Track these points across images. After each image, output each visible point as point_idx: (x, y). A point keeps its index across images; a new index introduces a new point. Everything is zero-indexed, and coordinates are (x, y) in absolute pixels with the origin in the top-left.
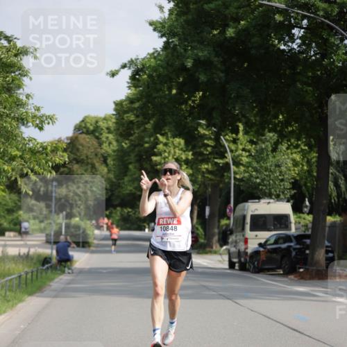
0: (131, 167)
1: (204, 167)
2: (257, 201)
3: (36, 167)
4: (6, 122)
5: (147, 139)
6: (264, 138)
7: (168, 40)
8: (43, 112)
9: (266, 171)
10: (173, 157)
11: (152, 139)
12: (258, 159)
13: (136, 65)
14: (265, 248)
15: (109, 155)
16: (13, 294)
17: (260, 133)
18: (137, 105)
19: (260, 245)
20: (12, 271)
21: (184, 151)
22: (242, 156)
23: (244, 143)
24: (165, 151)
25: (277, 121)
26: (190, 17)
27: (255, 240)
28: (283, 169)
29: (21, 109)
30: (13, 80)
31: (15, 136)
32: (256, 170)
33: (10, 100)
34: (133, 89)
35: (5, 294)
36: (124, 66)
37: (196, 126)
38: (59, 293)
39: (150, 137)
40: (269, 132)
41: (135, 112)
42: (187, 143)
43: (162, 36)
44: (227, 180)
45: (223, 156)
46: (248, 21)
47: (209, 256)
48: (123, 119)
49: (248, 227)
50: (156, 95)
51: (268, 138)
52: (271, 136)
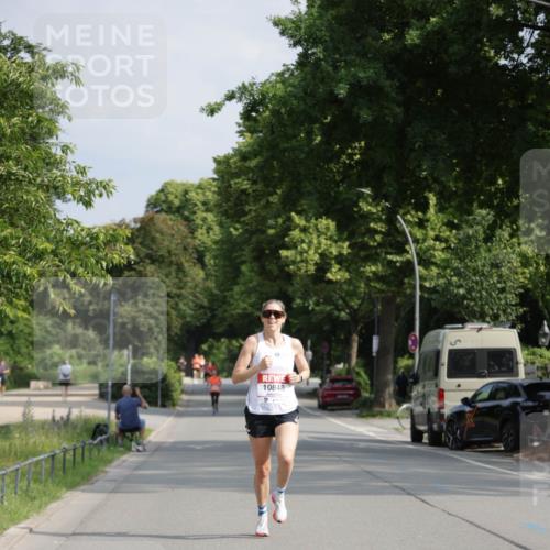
0: (244, 268)
1: (371, 269)
2: (460, 326)
3: (81, 270)
4: (28, 192)
5: (271, 222)
6: (471, 217)
7: (306, 50)
8: (90, 175)
9: (475, 275)
10: (316, 252)
11: (280, 220)
12: (461, 254)
13: (251, 95)
14: (474, 407)
15: (207, 249)
16: (41, 487)
17: (465, 210)
18: (253, 163)
19: (465, 401)
20: (40, 449)
21: (336, 242)
22: (434, 249)
23: (438, 226)
24: (303, 241)
25: (493, 190)
26: (343, 11)
27: (457, 392)
28: (505, 270)
29: (55, 171)
30: (39, 121)
31: (44, 217)
32: (458, 273)
33: (35, 155)
34: (248, 135)
35: (28, 485)
36: (230, 97)
37: (355, 198)
38: (121, 485)
39: (276, 217)
40: (481, 207)
41: (251, 175)
42: (340, 228)
43: (295, 45)
44: (408, 291)
45: (401, 250)
46: (443, 18)
47: (377, 421)
48: (230, 186)
49: (444, 370)
50: (286, 145)
51: (478, 218)
52: (483, 214)
